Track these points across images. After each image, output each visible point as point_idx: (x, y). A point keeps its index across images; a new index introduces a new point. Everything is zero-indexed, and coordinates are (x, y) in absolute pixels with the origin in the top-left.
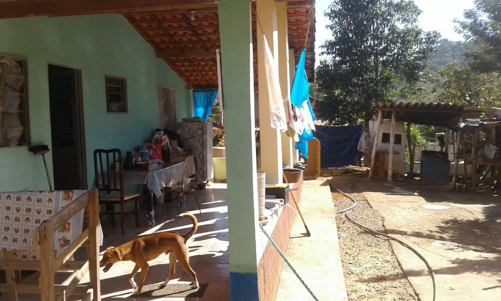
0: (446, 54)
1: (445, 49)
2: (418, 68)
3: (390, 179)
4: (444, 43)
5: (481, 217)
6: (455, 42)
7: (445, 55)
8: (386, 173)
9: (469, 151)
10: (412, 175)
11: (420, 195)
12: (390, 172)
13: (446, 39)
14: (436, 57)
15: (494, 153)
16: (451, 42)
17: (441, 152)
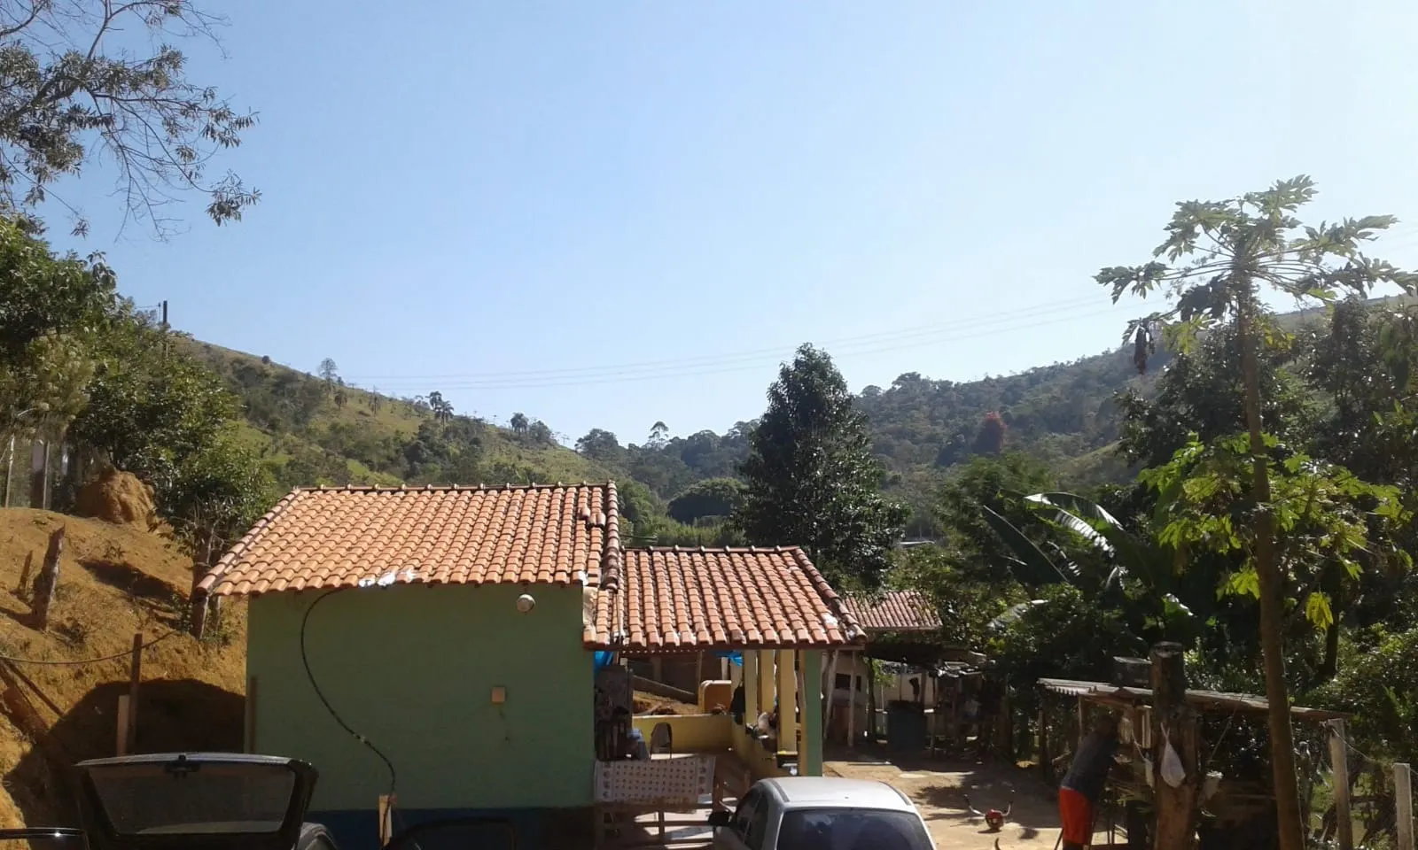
0: (914, 411)
1: (912, 399)
2: (879, 565)
3: (850, 744)
4: (911, 385)
5: (958, 784)
6: (936, 383)
7: (912, 416)
8: (846, 737)
9: (949, 706)
10: (874, 736)
11: (893, 764)
12: (851, 734)
13: (914, 373)
14: (891, 419)
15: (976, 710)
16: (926, 383)
17: (914, 703)
